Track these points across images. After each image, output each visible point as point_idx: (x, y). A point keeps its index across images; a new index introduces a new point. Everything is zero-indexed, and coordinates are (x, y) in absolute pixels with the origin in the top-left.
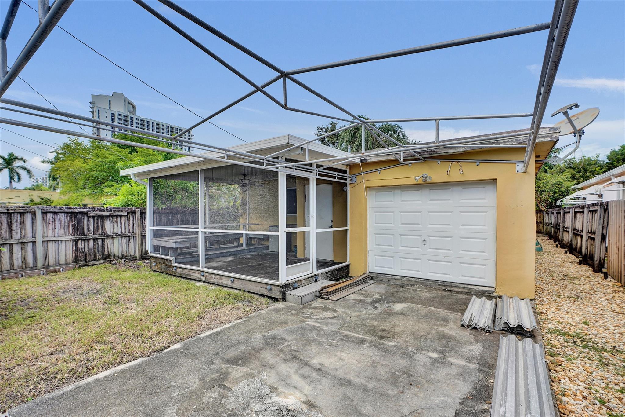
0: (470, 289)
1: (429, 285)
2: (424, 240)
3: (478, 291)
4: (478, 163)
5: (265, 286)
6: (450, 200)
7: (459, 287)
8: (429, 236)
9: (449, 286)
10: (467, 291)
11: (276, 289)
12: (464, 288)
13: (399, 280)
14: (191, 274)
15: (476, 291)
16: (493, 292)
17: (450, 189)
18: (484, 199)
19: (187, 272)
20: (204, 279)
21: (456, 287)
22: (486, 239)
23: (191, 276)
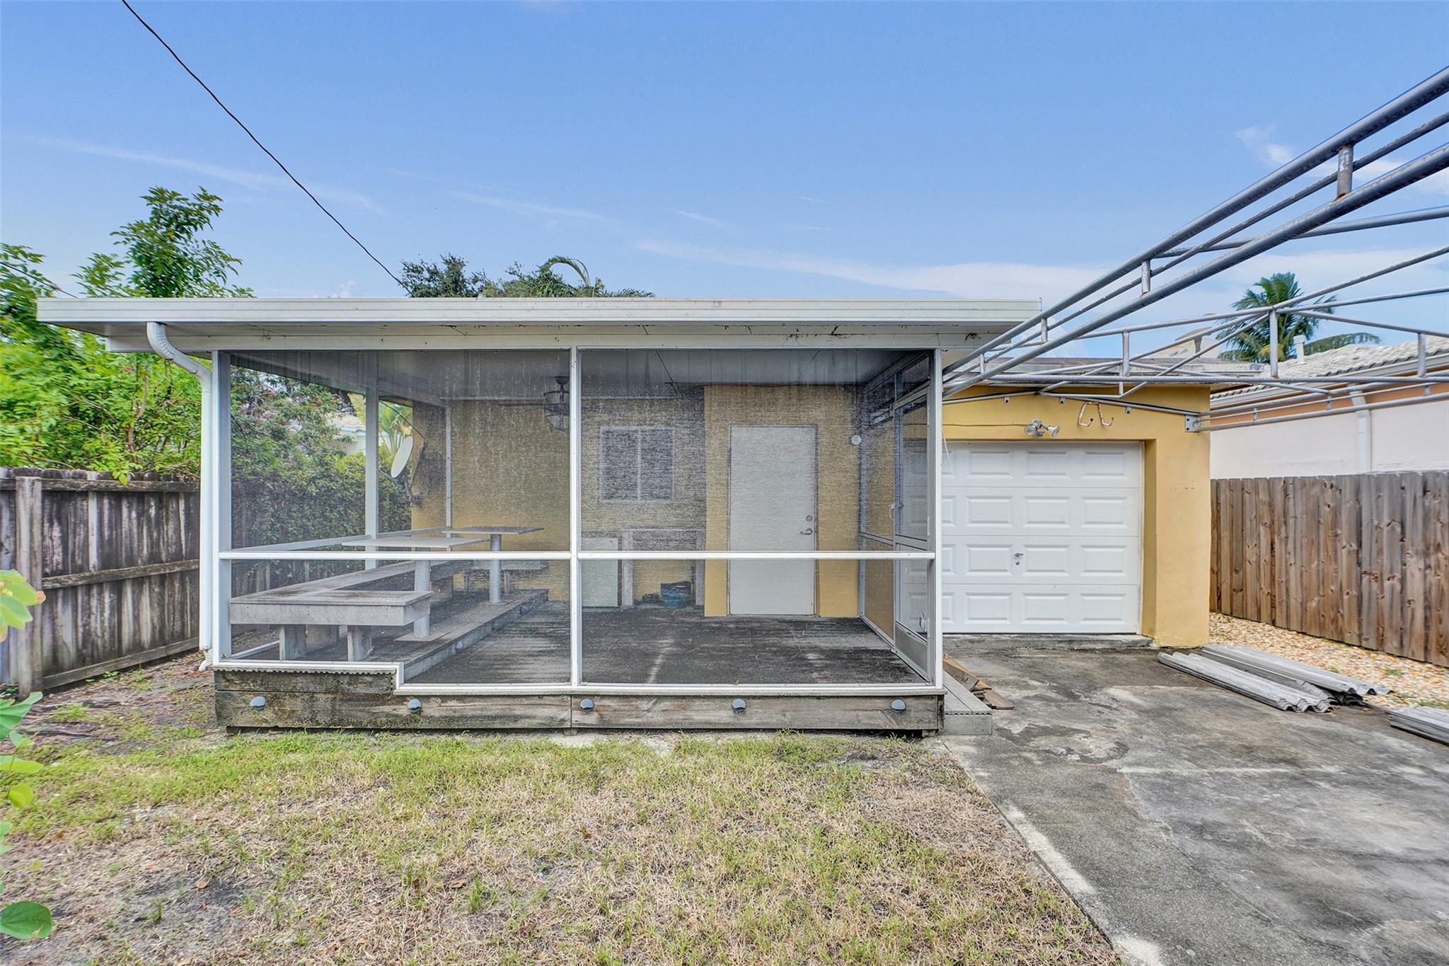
0: (1112, 642)
1: (1040, 644)
2: (1018, 555)
3: (1125, 643)
4: (1129, 409)
5: (880, 704)
6: (1064, 474)
7: (1095, 642)
8: (1027, 546)
9: (1078, 641)
10: (1108, 647)
11: (921, 707)
12: (1102, 641)
13: (979, 642)
14: (518, 712)
15: (1123, 643)
16: (1151, 641)
17: (1065, 453)
18: (1122, 475)
19: (494, 708)
20: (592, 720)
21: (1090, 641)
22: (1124, 547)
23: (516, 718)
